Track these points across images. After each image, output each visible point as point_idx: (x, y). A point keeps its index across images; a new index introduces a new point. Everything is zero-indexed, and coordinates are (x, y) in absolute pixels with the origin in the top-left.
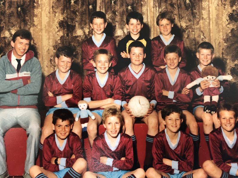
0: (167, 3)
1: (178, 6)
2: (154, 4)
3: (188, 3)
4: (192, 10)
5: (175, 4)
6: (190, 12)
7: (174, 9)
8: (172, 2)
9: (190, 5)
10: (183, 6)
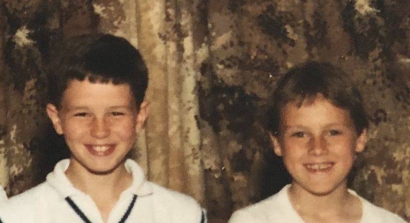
0: (243, 13)
1: (306, 35)
2: (168, 18)
3: (368, 15)
4: (387, 55)
5: (291, 19)
6: (376, 68)
7: (285, 46)
8: (271, 9)
9: (374, 30)
10: (336, 32)
